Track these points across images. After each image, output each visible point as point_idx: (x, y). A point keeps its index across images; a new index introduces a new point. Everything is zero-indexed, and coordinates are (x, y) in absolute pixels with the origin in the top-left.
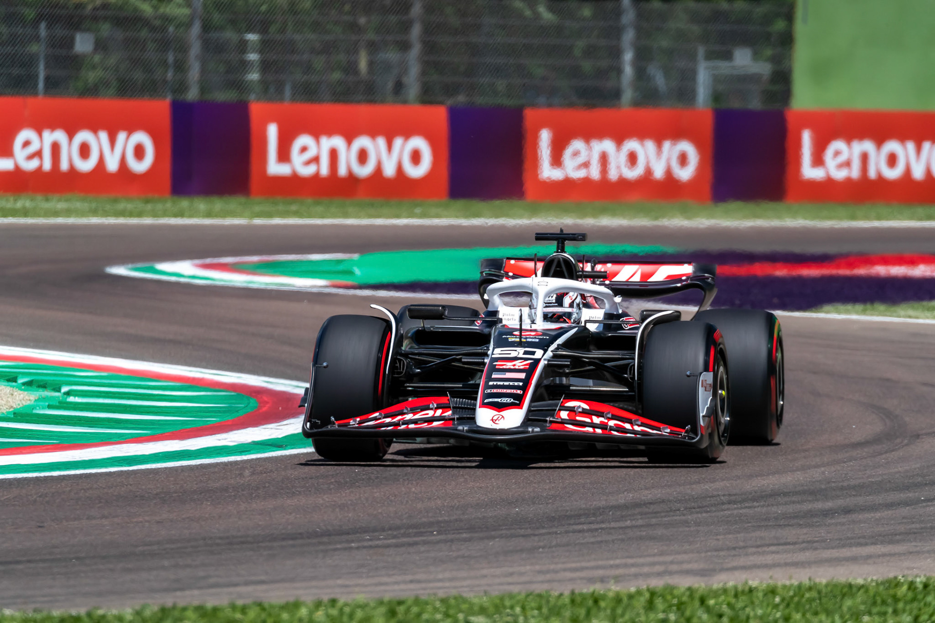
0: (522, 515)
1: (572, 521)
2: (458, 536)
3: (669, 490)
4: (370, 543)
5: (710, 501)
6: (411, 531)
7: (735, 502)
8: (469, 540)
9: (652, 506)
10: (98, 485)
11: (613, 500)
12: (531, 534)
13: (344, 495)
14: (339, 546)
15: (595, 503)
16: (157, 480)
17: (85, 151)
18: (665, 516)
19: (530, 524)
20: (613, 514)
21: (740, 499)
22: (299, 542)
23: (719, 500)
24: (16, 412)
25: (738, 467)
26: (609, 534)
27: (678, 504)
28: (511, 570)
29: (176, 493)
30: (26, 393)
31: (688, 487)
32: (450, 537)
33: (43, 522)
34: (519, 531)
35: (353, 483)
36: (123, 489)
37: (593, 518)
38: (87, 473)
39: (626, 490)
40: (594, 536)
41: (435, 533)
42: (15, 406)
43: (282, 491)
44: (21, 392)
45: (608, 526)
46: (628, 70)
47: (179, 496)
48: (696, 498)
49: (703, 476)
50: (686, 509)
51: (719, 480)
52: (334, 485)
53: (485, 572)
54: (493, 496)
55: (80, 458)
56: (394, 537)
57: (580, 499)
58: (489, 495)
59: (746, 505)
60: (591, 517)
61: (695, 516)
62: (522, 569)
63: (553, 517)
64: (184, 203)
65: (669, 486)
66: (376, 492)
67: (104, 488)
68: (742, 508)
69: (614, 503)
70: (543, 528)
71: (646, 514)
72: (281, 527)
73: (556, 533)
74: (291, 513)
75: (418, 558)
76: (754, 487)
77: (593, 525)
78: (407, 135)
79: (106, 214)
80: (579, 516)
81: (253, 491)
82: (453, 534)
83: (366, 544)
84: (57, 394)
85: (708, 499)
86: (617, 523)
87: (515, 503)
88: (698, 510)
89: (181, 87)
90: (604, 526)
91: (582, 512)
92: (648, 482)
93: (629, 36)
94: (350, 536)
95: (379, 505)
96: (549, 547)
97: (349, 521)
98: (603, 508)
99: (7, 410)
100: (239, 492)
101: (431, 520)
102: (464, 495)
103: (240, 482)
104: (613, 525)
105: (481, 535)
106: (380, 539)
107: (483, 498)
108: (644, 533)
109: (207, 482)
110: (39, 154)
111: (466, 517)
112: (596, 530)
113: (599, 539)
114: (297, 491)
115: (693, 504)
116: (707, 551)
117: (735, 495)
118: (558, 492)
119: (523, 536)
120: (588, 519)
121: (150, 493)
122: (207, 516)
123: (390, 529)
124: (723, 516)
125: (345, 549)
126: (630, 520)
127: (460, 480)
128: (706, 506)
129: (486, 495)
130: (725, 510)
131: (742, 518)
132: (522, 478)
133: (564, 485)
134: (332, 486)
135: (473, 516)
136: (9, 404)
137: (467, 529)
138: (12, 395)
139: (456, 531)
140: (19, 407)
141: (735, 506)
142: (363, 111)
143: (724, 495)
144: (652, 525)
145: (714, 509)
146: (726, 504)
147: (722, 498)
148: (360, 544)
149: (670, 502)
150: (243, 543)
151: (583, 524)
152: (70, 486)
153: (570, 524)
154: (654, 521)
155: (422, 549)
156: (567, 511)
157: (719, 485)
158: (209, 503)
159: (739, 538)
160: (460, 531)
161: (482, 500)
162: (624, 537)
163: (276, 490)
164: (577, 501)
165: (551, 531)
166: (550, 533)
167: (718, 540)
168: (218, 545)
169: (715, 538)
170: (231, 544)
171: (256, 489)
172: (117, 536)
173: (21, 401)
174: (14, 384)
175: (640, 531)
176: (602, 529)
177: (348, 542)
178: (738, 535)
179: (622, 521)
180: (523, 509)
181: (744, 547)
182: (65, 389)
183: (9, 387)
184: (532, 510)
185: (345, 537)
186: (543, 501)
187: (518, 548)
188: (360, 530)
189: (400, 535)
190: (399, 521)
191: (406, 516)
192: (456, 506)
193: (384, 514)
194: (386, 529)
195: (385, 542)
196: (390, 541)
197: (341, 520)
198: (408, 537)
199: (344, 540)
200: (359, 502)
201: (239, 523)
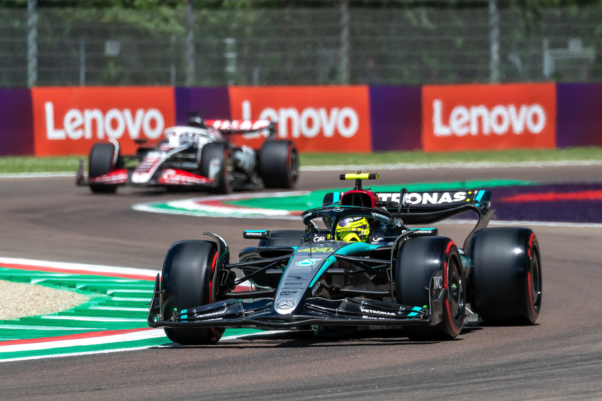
0: (437, 372)
1: (472, 376)
2: (392, 389)
3: (539, 353)
4: (331, 395)
5: (568, 359)
6: (359, 386)
7: (586, 360)
8: (400, 391)
9: (527, 364)
10: (137, 358)
11: (499, 360)
12: (444, 386)
13: (310, 361)
14: (310, 398)
15: (487, 363)
16: (178, 355)
17: (114, 124)
18: (537, 371)
19: (442, 379)
20: (499, 370)
21: (589, 358)
22: (281, 395)
23: (574, 359)
24: (76, 309)
25: (586, 335)
26: (498, 384)
27: (545, 362)
29: (192, 363)
30: (82, 295)
31: (552, 350)
32: (387, 389)
33: (100, 386)
34: (435, 383)
35: (316, 353)
36: (155, 361)
37: (487, 374)
38: (129, 351)
39: (508, 353)
40: (488, 386)
41: (376, 387)
42: (75, 305)
43: (266, 359)
44: (79, 295)
45: (498, 379)
46: (495, 56)
47: (195, 365)
48: (558, 358)
49: (562, 342)
50: (551, 365)
51: (573, 345)
52: (303, 355)
54: (415, 360)
55: (124, 340)
56: (348, 390)
57: (476, 360)
58: (412, 359)
59: (594, 362)
60: (485, 373)
61: (558, 370)
63: (458, 374)
65: (538, 350)
66: (332, 359)
67: (141, 361)
68: (590, 364)
69: (500, 362)
70: (452, 381)
71: (524, 369)
72: (267, 385)
73: (461, 385)
74: (274, 375)
76: (598, 349)
77: (486, 378)
78: (341, 106)
80: (477, 372)
81: (246, 360)
82: (389, 387)
83: (328, 396)
84: (104, 295)
85: (566, 358)
86: (503, 376)
87: (431, 364)
88: (560, 366)
89: (181, 77)
90: (494, 379)
91: (478, 369)
92: (523, 347)
93: (495, 33)
94: (317, 390)
95: (335, 368)
96: (458, 395)
97: (315, 380)
98: (493, 366)
99: (70, 308)
100: (236, 361)
101: (373, 378)
102: (395, 359)
103: (236, 354)
104: (500, 378)
105: (409, 387)
106: (338, 392)
107: (408, 361)
108: (523, 383)
109: (213, 354)
110: (82, 127)
111: (397, 375)
112: (489, 382)
113: (492, 388)
114: (278, 359)
115: (556, 362)
116: (568, 395)
117: (585, 355)
118: (461, 356)
119: (439, 387)
120: (483, 374)
121: (174, 363)
122: (215, 379)
123: (345, 385)
124: (578, 370)
126: (512, 374)
127: (392, 349)
128: (565, 363)
129: (410, 359)
130: (579, 366)
131: (591, 371)
132: (435, 347)
133: (465, 351)
134: (301, 356)
135: (402, 374)
136: (71, 304)
137: (398, 383)
138: (73, 297)
139: (391, 385)
140: (78, 305)
141: (586, 363)
142: (309, 91)
143: (577, 355)
144: (528, 378)
145: (571, 365)
146: (579, 361)
147: (576, 357)
148: (325, 396)
149: (540, 361)
150: (241, 397)
151: (480, 378)
152: (117, 360)
153: (470, 378)
154: (529, 374)
155: (368, 398)
156: (468, 369)
157: (573, 348)
158: (216, 369)
159: (590, 385)
160: (394, 385)
161: (408, 363)
162: (509, 386)
163: (263, 359)
164: (474, 362)
165: (458, 383)
166: (457, 385)
167: (575, 386)
169: (574, 385)
170: (233, 398)
171: (248, 358)
172: (153, 395)
173: (79, 300)
174: (74, 289)
175: (520, 382)
176: (493, 381)
177: (316, 394)
178: (590, 383)
179: (507, 375)
180: (437, 368)
181: (595, 392)
182: (110, 292)
183: (70, 292)
184: (444, 369)
185: (313, 391)
186: (450, 362)
187: (436, 396)
188: (323, 386)
189: (352, 389)
190: (351, 379)
191: (355, 375)
192: (390, 367)
193: (340, 374)
194: (342, 385)
195: (342, 394)
196: (345, 393)
197: (309, 379)
198: (358, 390)
199: (313, 393)
200: (321, 366)
201: (238, 383)
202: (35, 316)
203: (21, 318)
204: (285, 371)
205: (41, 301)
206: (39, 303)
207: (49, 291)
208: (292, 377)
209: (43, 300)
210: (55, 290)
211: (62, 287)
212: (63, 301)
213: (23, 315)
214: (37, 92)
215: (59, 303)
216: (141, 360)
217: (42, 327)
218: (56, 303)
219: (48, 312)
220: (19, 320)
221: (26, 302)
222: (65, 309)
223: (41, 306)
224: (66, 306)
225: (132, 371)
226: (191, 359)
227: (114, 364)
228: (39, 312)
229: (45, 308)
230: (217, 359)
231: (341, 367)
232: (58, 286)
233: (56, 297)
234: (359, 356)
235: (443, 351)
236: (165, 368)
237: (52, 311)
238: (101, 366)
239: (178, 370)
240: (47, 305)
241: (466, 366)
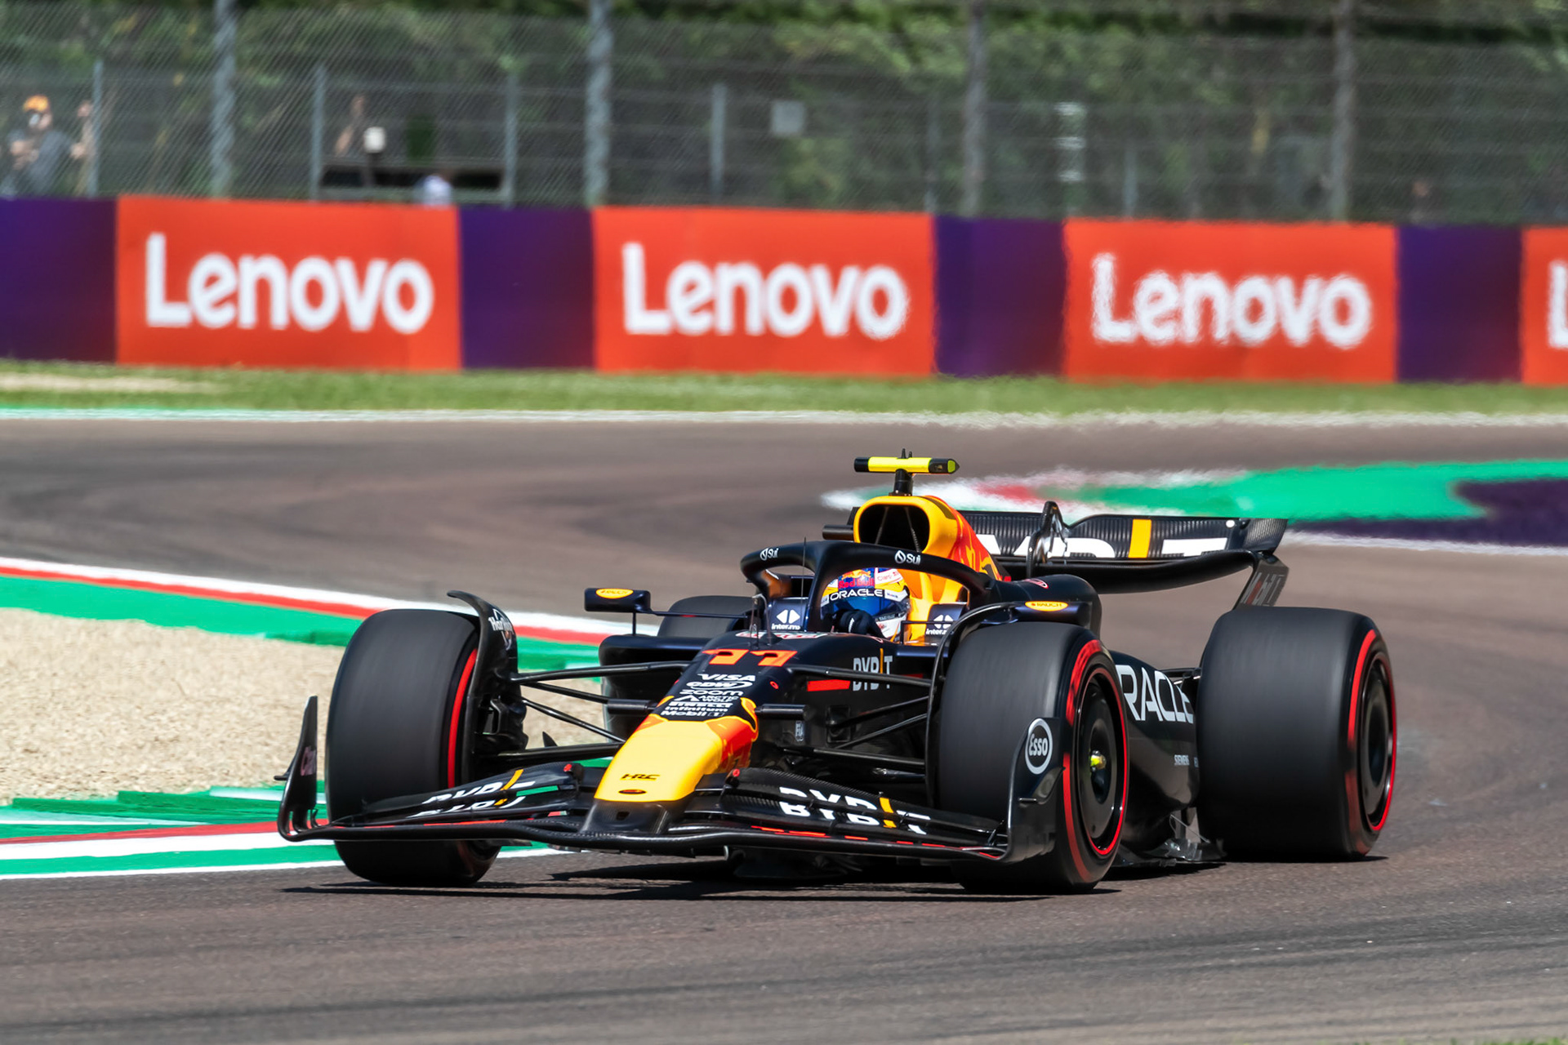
0: (1517, 911)
2: (1407, 947)
4: (1261, 959)
6: (1329, 937)
8: (1427, 954)
12: (1533, 945)
14: (1208, 963)
17: (789, 300)
19: (1530, 927)
22: (1141, 955)
28: (1497, 1004)
32: (1395, 948)
33: (712, 923)
34: (1512, 938)
41: (1370, 942)
53: (1453, 1007)
54: (1467, 880)
56: (1302, 948)
58: (1462, 877)
62: (1517, 1003)
66: (1272, 873)
70: (1553, 933)
72: (1112, 930)
74: (1128, 907)
75: (1340, 983)
78: (1328, 271)
79: (824, 406)
82: (1400, 943)
83: (1254, 960)
87: (1506, 892)
89: (949, 193)
94: (1228, 946)
95: (1277, 895)
96: (1562, 966)
97: (1226, 921)
101: (1364, 920)
102: (1419, 878)
105: (1447, 945)
106: (1277, 952)
107: (1451, 883)
110: (710, 306)
111: (1423, 914)
119: (1519, 947)
123: (1294, 935)
125: (1220, 968)
129: (1457, 877)
135: (1434, 914)
139: (1405, 940)
148: (1244, 960)
150: (1047, 957)
155: (1349, 968)
160: (1413, 939)
161: (1450, 886)
168: (1006, 961)
170: (1025, 958)
172: (836, 946)
177: (1224, 955)
180: (1518, 901)
184: (1534, 904)
185: (1218, 949)
186: (1552, 887)
187: (1511, 967)
188: (1244, 937)
189: (1311, 946)
190: (1310, 922)
191: (1321, 913)
192: (1406, 897)
193: (1285, 910)
194: (1287, 935)
195: (1287, 956)
196: (1294, 955)
197: (1212, 919)
198: (1326, 948)
199: (1218, 952)
200: (1243, 890)
201: (1042, 923)
204: (1155, 898)
208: (1172, 913)
214: (605, 219)
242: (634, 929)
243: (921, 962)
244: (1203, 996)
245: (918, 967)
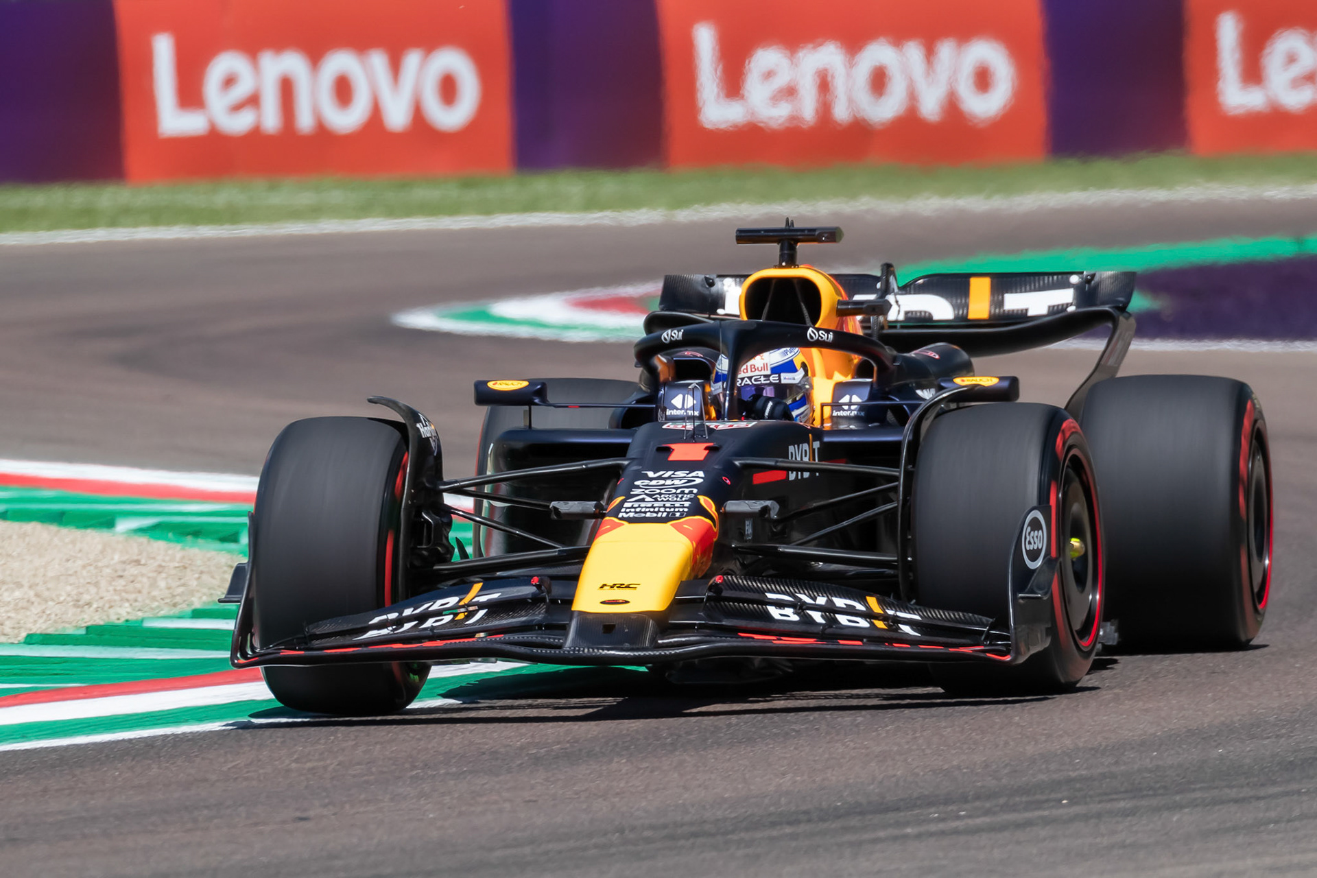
0: (1231, 760)
2: (1109, 806)
4: (941, 826)
6: (1017, 799)
8: (1132, 812)
10: (408, 734)
12: (1251, 797)
13: (884, 735)
14: (882, 834)
17: (343, 90)
19: (1247, 778)
22: (802, 828)
29: (559, 743)
32: (1095, 807)
33: (305, 810)
34: (1227, 791)
41: (1065, 802)
43: (763, 732)
47: (566, 749)
53: (1167, 873)
54: (1172, 726)
56: (987, 812)
58: (1163, 723)
62: (1240, 865)
63: (1291, 762)
64: (541, 184)
66: (945, 728)
67: (420, 740)
70: (1274, 783)
72: (767, 801)
73: (1299, 792)
74: (784, 774)
75: (1035, 851)
79: (391, 212)
82: (1100, 802)
87: (1216, 738)
94: (902, 814)
95: (954, 752)
96: (1289, 821)
97: (897, 785)
100: (680, 736)
101: (1055, 776)
102: (1115, 726)
105: (1154, 802)
106: (959, 818)
107: (1152, 731)
110: (253, 101)
111: (1123, 768)
114: (794, 730)
118: (1297, 714)
119: (1236, 801)
121: (510, 746)
123: (977, 797)
125: (895, 839)
129: (1159, 725)
132: (1226, 689)
133: (1309, 700)
135: (1136, 767)
137: (1126, 792)
139: (1105, 797)
148: (922, 829)
152: (353, 738)
155: (1043, 833)
158: (624, 761)
160: (1115, 796)
161: (1151, 734)
165: (1288, 788)
166: (1286, 794)
168: (648, 841)
170: (672, 837)
172: (451, 831)
174: (232, 546)
177: (898, 824)
180: (1232, 749)
184: (1250, 751)
185: (891, 817)
186: (1269, 731)
187: (1229, 824)
188: (919, 802)
189: (998, 809)
190: (994, 782)
191: (1006, 771)
192: (1101, 748)
193: (964, 768)
194: (969, 798)
195: (970, 822)
196: (979, 821)
197: (880, 782)
198: (1015, 811)
199: (891, 821)
200: (914, 747)
201: (686, 796)
202: (127, 621)
203: (87, 628)
204: (815, 761)
205: (145, 580)
206: (138, 586)
207: (165, 551)
208: (834, 778)
209: (149, 578)
210: (183, 549)
211: (200, 541)
212: (205, 577)
213: (94, 618)
215: (195, 583)
216: (418, 736)
217: (147, 651)
218: (184, 585)
219: (162, 610)
220: (83, 632)
221: (103, 583)
222: (210, 600)
223: (145, 592)
224: (213, 592)
225: (394, 767)
226: (556, 733)
227: (343, 750)
228: (139, 610)
229: (154, 599)
230: (628, 730)
231: (969, 748)
232: (189, 538)
233: (185, 568)
234: (1017, 718)
235: (1249, 702)
236: (486, 757)
237: (175, 605)
238: (309, 754)
239: (519, 762)
240: (161, 590)
241: (1312, 742)
242: (216, 821)
243: (550, 846)
244: (879, 872)
245: (546, 853)
